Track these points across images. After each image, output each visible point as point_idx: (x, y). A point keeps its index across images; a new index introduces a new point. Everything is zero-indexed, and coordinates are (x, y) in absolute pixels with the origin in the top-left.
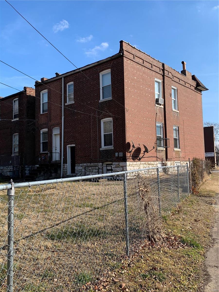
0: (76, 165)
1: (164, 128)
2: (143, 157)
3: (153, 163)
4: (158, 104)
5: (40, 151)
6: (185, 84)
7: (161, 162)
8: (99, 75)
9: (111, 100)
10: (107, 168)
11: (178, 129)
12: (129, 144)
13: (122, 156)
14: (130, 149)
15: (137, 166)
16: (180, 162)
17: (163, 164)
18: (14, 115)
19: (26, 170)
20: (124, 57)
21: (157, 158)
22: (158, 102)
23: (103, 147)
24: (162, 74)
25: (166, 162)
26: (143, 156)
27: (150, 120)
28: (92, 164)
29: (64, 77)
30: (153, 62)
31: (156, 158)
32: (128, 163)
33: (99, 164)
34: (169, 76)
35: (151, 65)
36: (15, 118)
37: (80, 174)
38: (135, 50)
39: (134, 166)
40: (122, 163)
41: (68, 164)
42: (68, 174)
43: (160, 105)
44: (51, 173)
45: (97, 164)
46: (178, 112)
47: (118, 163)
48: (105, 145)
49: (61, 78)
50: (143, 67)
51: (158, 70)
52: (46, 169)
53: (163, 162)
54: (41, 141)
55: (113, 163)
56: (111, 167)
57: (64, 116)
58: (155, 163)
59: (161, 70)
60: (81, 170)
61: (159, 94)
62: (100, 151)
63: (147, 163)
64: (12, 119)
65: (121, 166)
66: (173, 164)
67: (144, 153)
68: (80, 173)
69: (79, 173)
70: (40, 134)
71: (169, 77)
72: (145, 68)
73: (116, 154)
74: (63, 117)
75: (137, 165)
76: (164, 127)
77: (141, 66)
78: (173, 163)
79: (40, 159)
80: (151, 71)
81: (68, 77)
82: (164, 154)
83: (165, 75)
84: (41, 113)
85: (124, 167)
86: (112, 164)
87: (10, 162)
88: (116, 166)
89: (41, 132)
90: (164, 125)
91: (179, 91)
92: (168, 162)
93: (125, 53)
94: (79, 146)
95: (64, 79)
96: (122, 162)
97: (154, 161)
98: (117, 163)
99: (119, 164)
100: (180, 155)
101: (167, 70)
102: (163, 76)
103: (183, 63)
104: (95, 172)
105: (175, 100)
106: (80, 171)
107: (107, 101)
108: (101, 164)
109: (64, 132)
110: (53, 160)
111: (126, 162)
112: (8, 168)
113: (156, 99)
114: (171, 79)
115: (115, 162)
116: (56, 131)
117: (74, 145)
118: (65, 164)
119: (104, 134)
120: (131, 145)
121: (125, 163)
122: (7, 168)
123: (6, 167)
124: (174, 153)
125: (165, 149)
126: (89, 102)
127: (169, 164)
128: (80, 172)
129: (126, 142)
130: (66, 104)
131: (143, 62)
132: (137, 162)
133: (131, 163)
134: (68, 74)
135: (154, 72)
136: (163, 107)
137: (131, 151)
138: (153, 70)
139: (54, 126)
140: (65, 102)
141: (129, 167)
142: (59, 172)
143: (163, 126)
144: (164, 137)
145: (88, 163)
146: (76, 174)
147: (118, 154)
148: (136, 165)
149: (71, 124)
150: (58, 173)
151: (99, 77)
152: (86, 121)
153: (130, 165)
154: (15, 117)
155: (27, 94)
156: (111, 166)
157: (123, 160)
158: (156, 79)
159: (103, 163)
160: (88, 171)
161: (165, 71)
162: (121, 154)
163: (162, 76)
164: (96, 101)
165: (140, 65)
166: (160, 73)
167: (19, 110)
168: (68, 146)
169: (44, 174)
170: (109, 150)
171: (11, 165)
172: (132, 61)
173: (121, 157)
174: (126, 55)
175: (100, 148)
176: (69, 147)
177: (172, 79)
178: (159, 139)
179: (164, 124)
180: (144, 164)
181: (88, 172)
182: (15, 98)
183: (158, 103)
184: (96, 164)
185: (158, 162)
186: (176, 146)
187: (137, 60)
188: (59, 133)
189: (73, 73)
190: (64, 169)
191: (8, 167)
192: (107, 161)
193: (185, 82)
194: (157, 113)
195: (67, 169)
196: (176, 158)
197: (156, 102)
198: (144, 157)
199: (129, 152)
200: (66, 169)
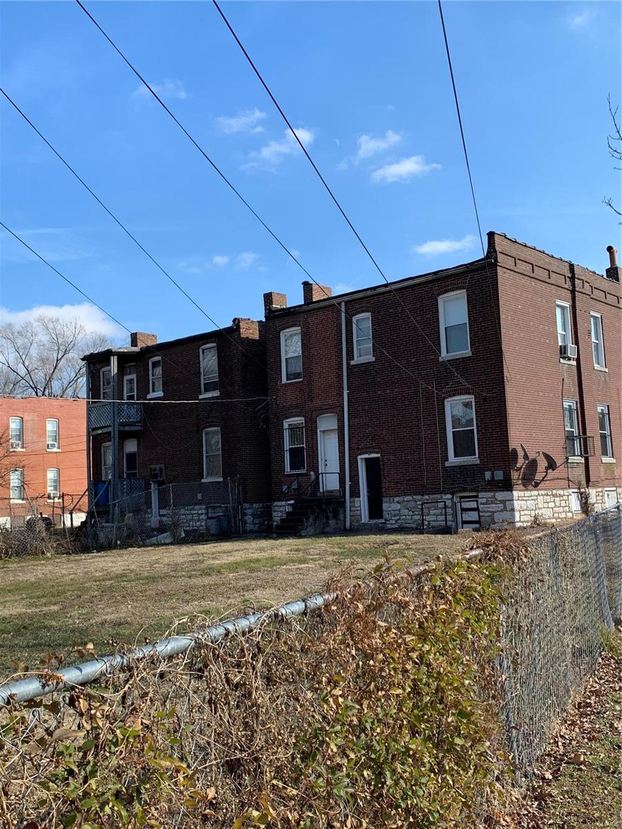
0: (384, 499)
1: (579, 411)
2: (543, 480)
3: (561, 492)
4: (564, 358)
5: (284, 468)
6: (618, 303)
7: (576, 490)
8: (437, 300)
9: (469, 357)
10: (461, 505)
11: (609, 412)
12: (515, 451)
13: (501, 478)
14: (516, 463)
15: (532, 500)
16: (614, 489)
17: (581, 494)
18: (205, 384)
19: (245, 514)
20: (498, 267)
21: (569, 481)
22: (565, 353)
23: (453, 460)
24: (571, 289)
25: (587, 490)
26: (545, 477)
27: (552, 395)
28: (427, 497)
29: (346, 303)
30: (550, 264)
31: (567, 482)
32: (515, 493)
33: (444, 497)
34: (584, 291)
35: (547, 272)
36: (206, 390)
37: (396, 521)
38: (517, 245)
39: (526, 500)
40: (501, 493)
41: (361, 499)
42: (363, 522)
43: (569, 359)
44: (328, 518)
45: (439, 496)
46: (607, 371)
47: (493, 494)
48: (456, 455)
49: (340, 304)
50: (533, 280)
51: (561, 281)
52: (317, 511)
53: (582, 490)
54: (287, 446)
55: (479, 494)
56: (475, 502)
57: (348, 389)
58: (566, 492)
59: (568, 279)
60: (399, 510)
61: (564, 333)
62: (445, 468)
63: (550, 493)
64: (201, 394)
65: (500, 501)
66: (601, 494)
67: (547, 472)
68: (398, 517)
69: (393, 518)
70: (283, 428)
71: (584, 294)
72: (537, 281)
73: (488, 475)
74: (346, 392)
75: (533, 498)
76: (579, 408)
77: (529, 279)
78: (602, 492)
79: (285, 488)
80: (547, 285)
81: (356, 301)
82: (581, 471)
83: (577, 289)
84: (284, 380)
85: (507, 503)
86: (477, 497)
87: (199, 496)
88: (487, 501)
89: (286, 426)
90: (579, 406)
91: (605, 321)
92: (590, 490)
93: (500, 257)
94: (392, 458)
95: (346, 305)
96: (503, 491)
97: (563, 489)
98: (489, 494)
99: (494, 497)
100: (615, 472)
101: (580, 277)
102: (573, 292)
103: (610, 249)
104: (434, 515)
105: (597, 342)
106: (397, 512)
107: (459, 359)
108: (449, 496)
109: (349, 426)
110: (321, 490)
111: (512, 491)
112: (192, 512)
113: (561, 346)
114: (588, 296)
115: (486, 491)
116: (327, 423)
117: (379, 455)
118: (356, 499)
119: (453, 432)
120: (521, 454)
121: (509, 493)
122: (188, 512)
123: (188, 510)
124: (602, 469)
125: (583, 460)
126: (414, 360)
127: (592, 492)
128: (395, 516)
129: (508, 448)
130: (352, 363)
131: (533, 270)
132: (531, 490)
133: (521, 494)
134: (356, 296)
135: (553, 287)
136: (574, 363)
137: (521, 468)
138: (552, 282)
139: (322, 410)
140: (350, 355)
141: (518, 501)
142: (341, 517)
143: (577, 408)
144: (581, 432)
145: (414, 495)
146: (386, 520)
147: (493, 474)
148: (530, 498)
149: (366, 408)
150: (340, 520)
151: (437, 305)
152: (407, 402)
153: (520, 498)
154: (208, 388)
155: (242, 336)
156: (477, 501)
157: (503, 487)
158: (558, 302)
159: (452, 494)
160: (417, 513)
161: (576, 280)
162: (499, 475)
163: (569, 292)
164: (432, 357)
165: (526, 278)
166: (566, 286)
167: (219, 373)
168: (359, 457)
169: (314, 520)
170: (469, 465)
171: (201, 504)
172: (512, 273)
173: (500, 480)
174: (503, 263)
175: (446, 463)
176: (362, 459)
177: (592, 296)
178: (570, 438)
179: (578, 402)
180: (545, 495)
181: (416, 515)
182: (207, 343)
183: (565, 355)
184: (436, 496)
185: (571, 491)
186: (605, 453)
187: (522, 267)
188: (337, 428)
189: (369, 293)
190: (352, 509)
191: (193, 509)
192: (464, 490)
193: (618, 297)
194: (563, 380)
195: (361, 510)
196: (607, 481)
197: (561, 353)
198: (546, 479)
199: (517, 470)
200: (357, 510)
